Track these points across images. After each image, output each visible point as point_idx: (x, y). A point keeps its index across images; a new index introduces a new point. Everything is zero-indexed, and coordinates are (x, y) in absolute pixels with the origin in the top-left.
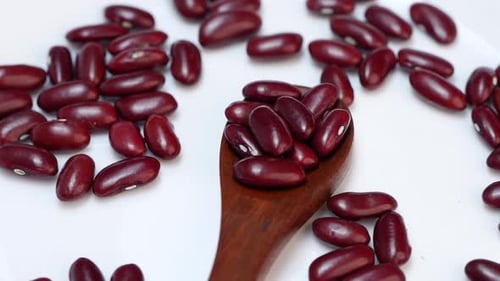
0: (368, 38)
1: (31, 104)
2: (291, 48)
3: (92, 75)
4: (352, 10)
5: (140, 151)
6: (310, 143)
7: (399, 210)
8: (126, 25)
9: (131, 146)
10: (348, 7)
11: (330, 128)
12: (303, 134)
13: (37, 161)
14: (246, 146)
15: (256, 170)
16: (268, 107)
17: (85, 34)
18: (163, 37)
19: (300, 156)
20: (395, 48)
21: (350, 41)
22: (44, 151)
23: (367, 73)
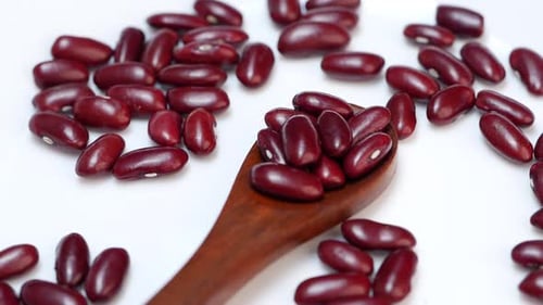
0: (454, 74)
1: (87, 79)
2: (370, 68)
3: (155, 62)
4: (450, 44)
5: (174, 141)
6: (341, 161)
7: (417, 249)
8: (211, 19)
9: (166, 136)
10: (447, 40)
11: (364, 149)
12: (335, 150)
13: (69, 133)
14: (273, 152)
15: (274, 178)
16: (307, 117)
17: (167, 20)
18: (245, 37)
19: (326, 174)
20: (478, 88)
21: (433, 73)
22: (80, 126)
23: (436, 107)
